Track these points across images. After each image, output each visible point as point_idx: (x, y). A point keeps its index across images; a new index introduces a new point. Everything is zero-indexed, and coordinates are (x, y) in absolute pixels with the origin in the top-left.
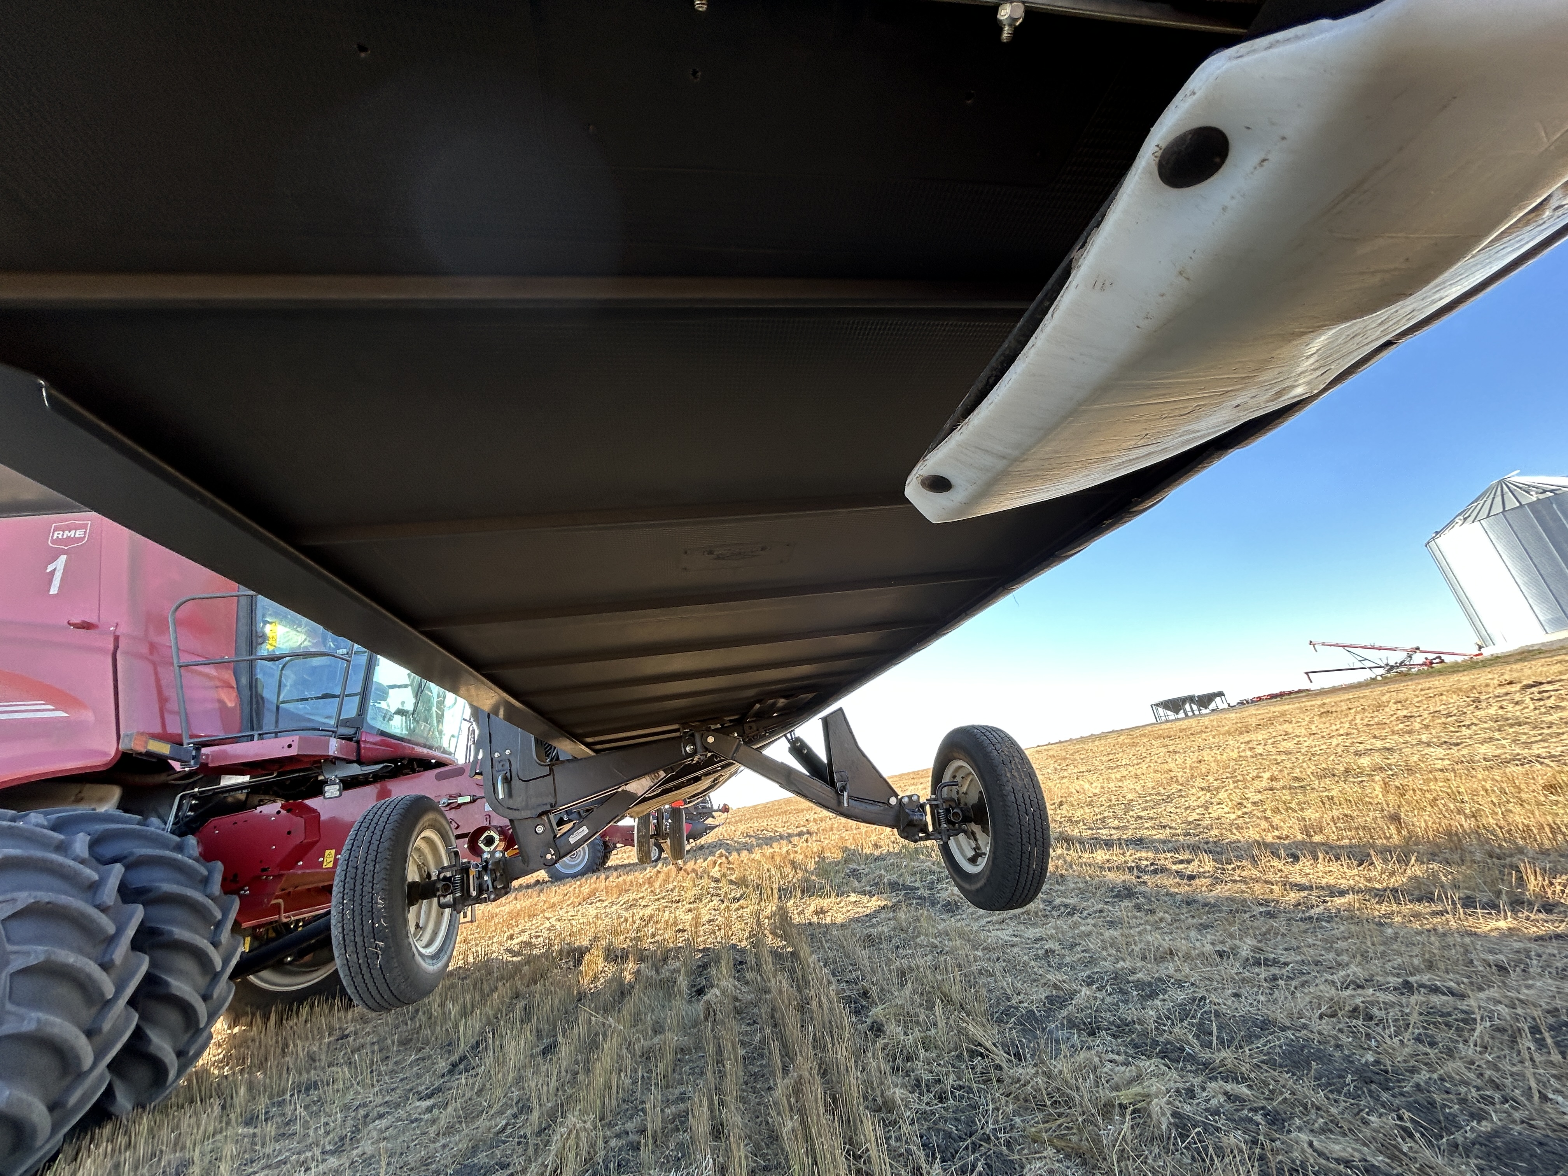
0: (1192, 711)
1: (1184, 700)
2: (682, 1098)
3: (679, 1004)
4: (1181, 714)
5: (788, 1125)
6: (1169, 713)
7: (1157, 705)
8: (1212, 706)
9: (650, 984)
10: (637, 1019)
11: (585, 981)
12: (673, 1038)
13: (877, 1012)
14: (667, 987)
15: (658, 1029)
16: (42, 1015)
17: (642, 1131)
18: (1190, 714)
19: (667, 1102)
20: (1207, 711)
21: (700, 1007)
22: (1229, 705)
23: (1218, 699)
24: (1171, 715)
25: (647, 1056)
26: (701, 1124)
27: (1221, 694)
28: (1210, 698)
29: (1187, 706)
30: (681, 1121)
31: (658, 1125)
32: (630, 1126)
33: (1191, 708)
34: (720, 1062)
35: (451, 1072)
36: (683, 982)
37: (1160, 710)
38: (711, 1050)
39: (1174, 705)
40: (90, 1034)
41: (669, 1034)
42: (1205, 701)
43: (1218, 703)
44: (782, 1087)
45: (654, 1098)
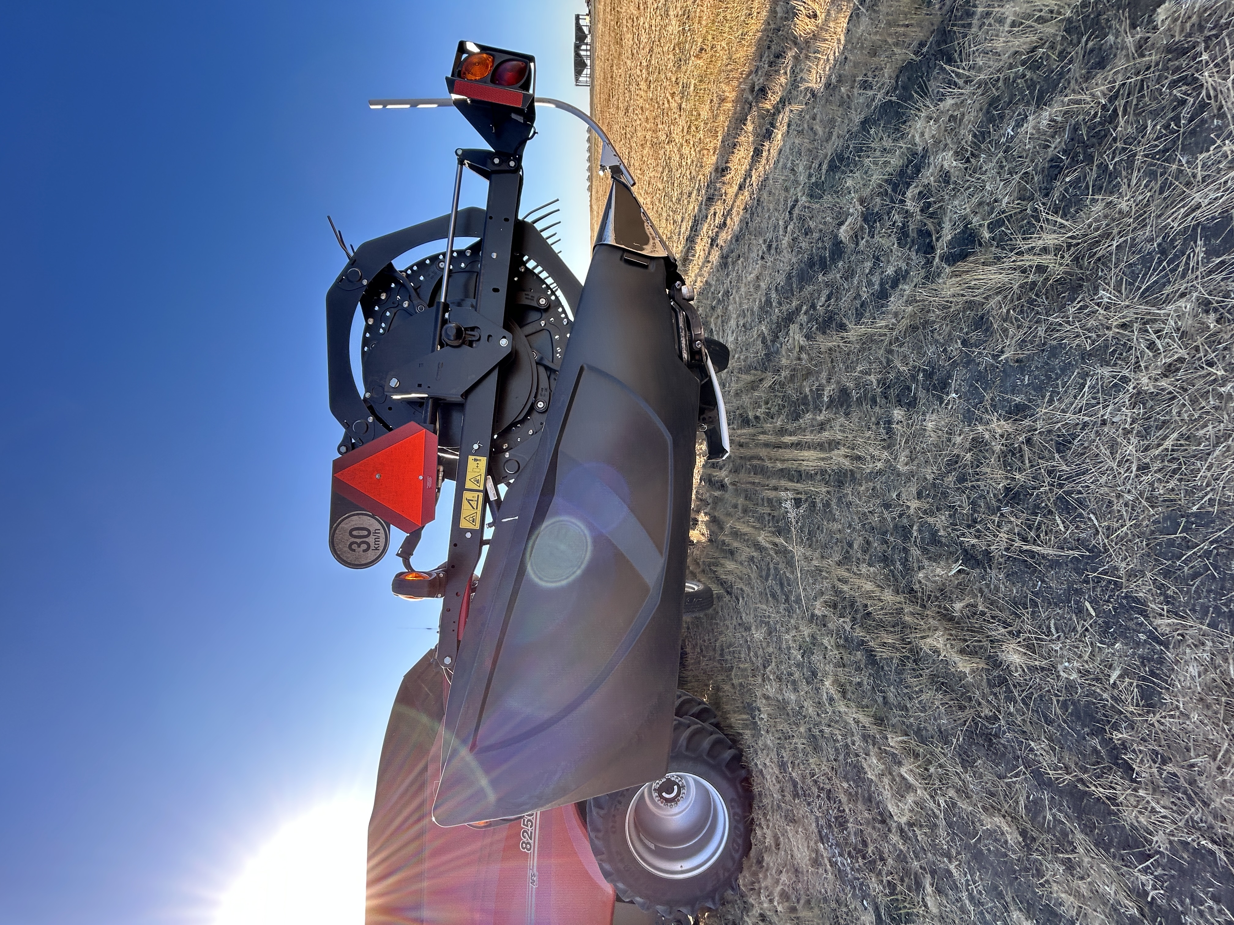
0: (587, 50)
1: (577, 55)
2: (763, 500)
3: (727, 496)
4: (588, 62)
5: (779, 465)
6: (585, 72)
7: (577, 80)
8: (586, 30)
9: (714, 508)
10: (729, 515)
11: (703, 539)
12: (741, 501)
13: (751, 415)
14: (717, 501)
15: (735, 506)
16: (682, 738)
17: (770, 514)
18: (588, 53)
19: (763, 505)
20: (589, 37)
21: (730, 487)
22: (587, 15)
23: (582, 22)
24: (587, 71)
25: (745, 511)
26: (772, 494)
27: (577, 18)
28: (579, 28)
29: (582, 53)
30: (770, 501)
31: (768, 508)
32: (767, 519)
33: (583, 50)
34: (754, 483)
35: (731, 594)
36: (717, 493)
37: (581, 79)
38: (749, 486)
39: (580, 65)
40: (689, 727)
41: (739, 502)
42: (580, 36)
43: (585, 22)
44: (768, 464)
45: (760, 510)
